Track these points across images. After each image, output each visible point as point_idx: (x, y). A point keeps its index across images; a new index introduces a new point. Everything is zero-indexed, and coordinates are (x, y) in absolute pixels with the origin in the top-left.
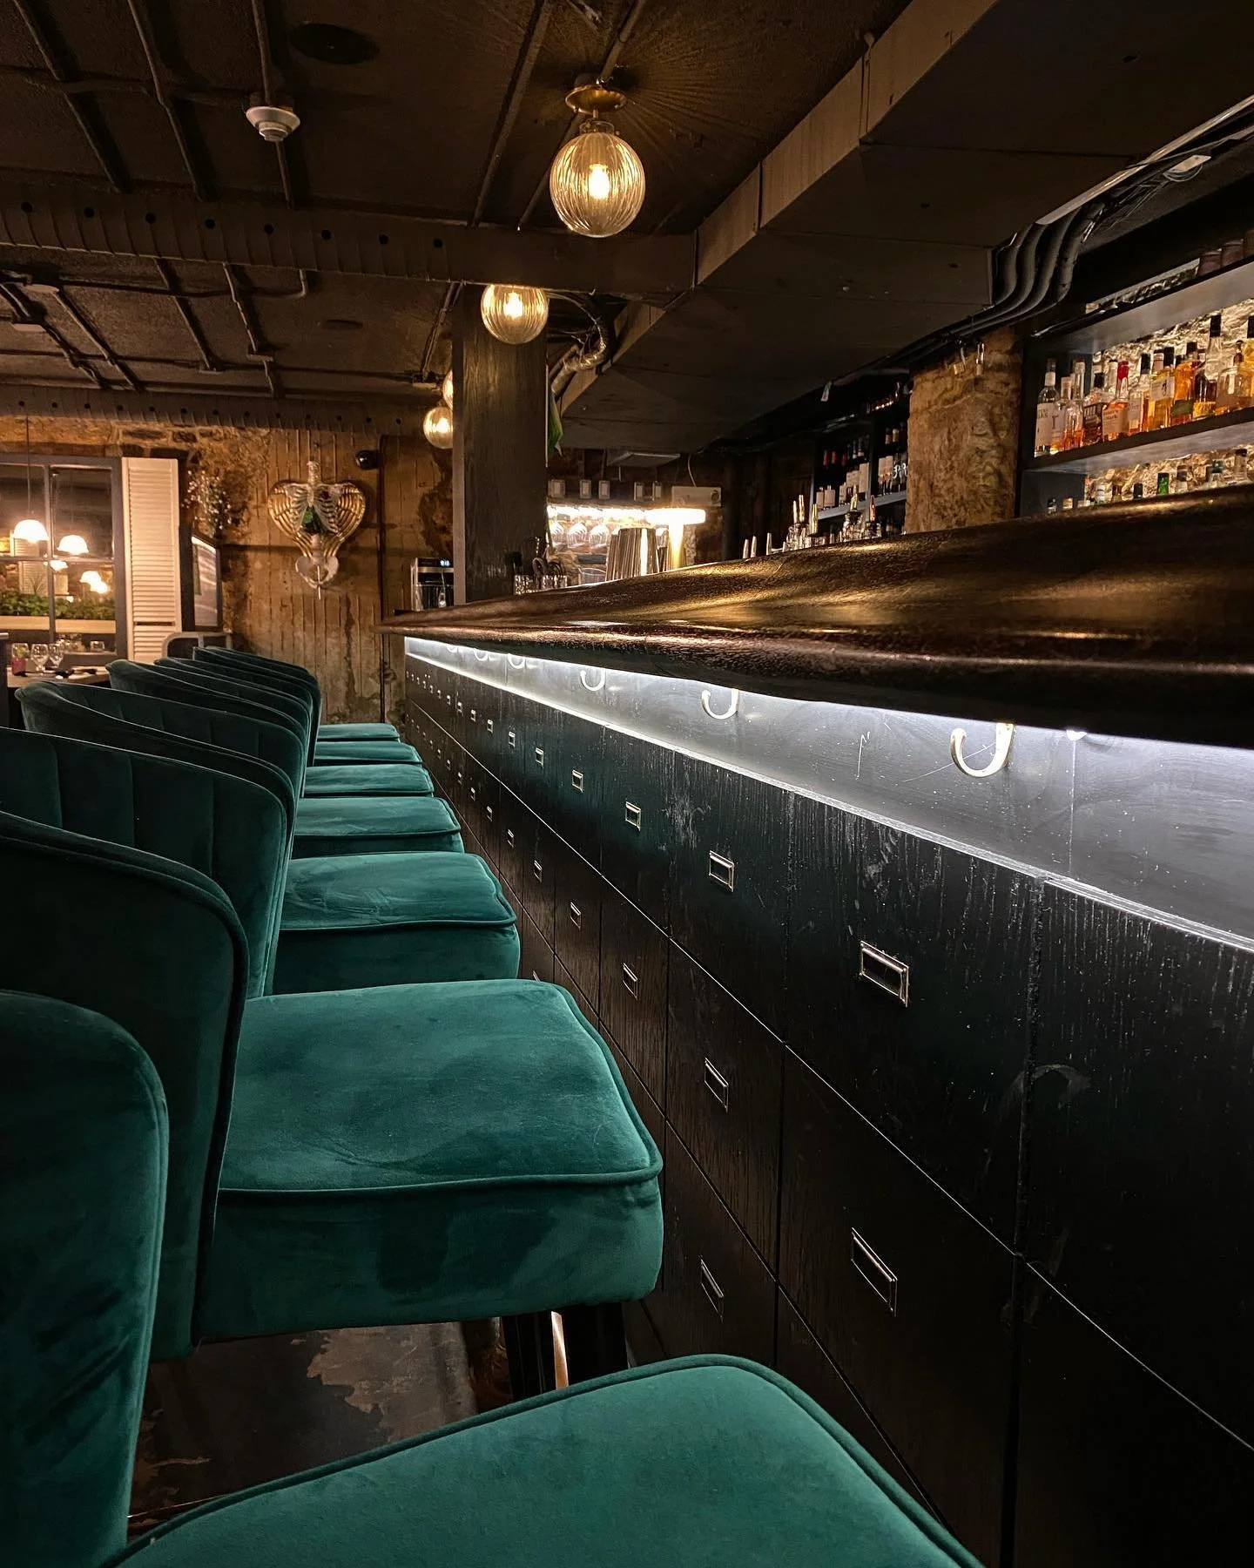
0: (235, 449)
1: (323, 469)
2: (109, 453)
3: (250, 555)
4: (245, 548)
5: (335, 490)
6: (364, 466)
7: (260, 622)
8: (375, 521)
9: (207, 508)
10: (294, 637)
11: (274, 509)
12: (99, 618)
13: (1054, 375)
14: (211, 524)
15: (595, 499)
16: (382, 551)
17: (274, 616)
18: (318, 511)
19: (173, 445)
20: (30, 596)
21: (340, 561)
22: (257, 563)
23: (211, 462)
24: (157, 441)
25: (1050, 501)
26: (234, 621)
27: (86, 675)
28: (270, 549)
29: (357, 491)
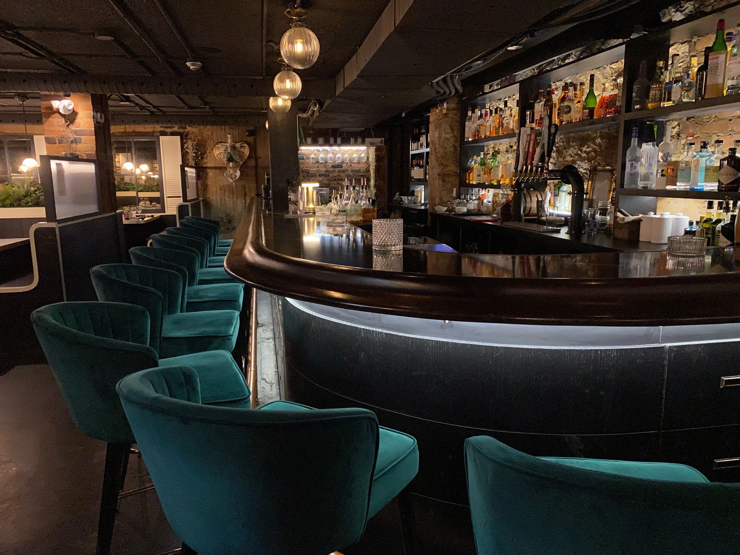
0: (201, 131)
1: (233, 137)
2: (155, 134)
3: (208, 171)
4: (206, 168)
5: (238, 145)
6: (249, 135)
7: (213, 196)
8: (253, 156)
9: (191, 154)
10: (225, 201)
11: (216, 152)
12: (155, 191)
13: (471, 112)
14: (193, 159)
15: (335, 143)
16: (256, 167)
17: (218, 193)
18: (232, 153)
19: (178, 130)
20: (129, 183)
21: (241, 172)
22: (211, 173)
23: (192, 136)
24: (172, 129)
25: (470, 156)
26: (203, 195)
27: (150, 218)
28: (215, 168)
29: (246, 145)
